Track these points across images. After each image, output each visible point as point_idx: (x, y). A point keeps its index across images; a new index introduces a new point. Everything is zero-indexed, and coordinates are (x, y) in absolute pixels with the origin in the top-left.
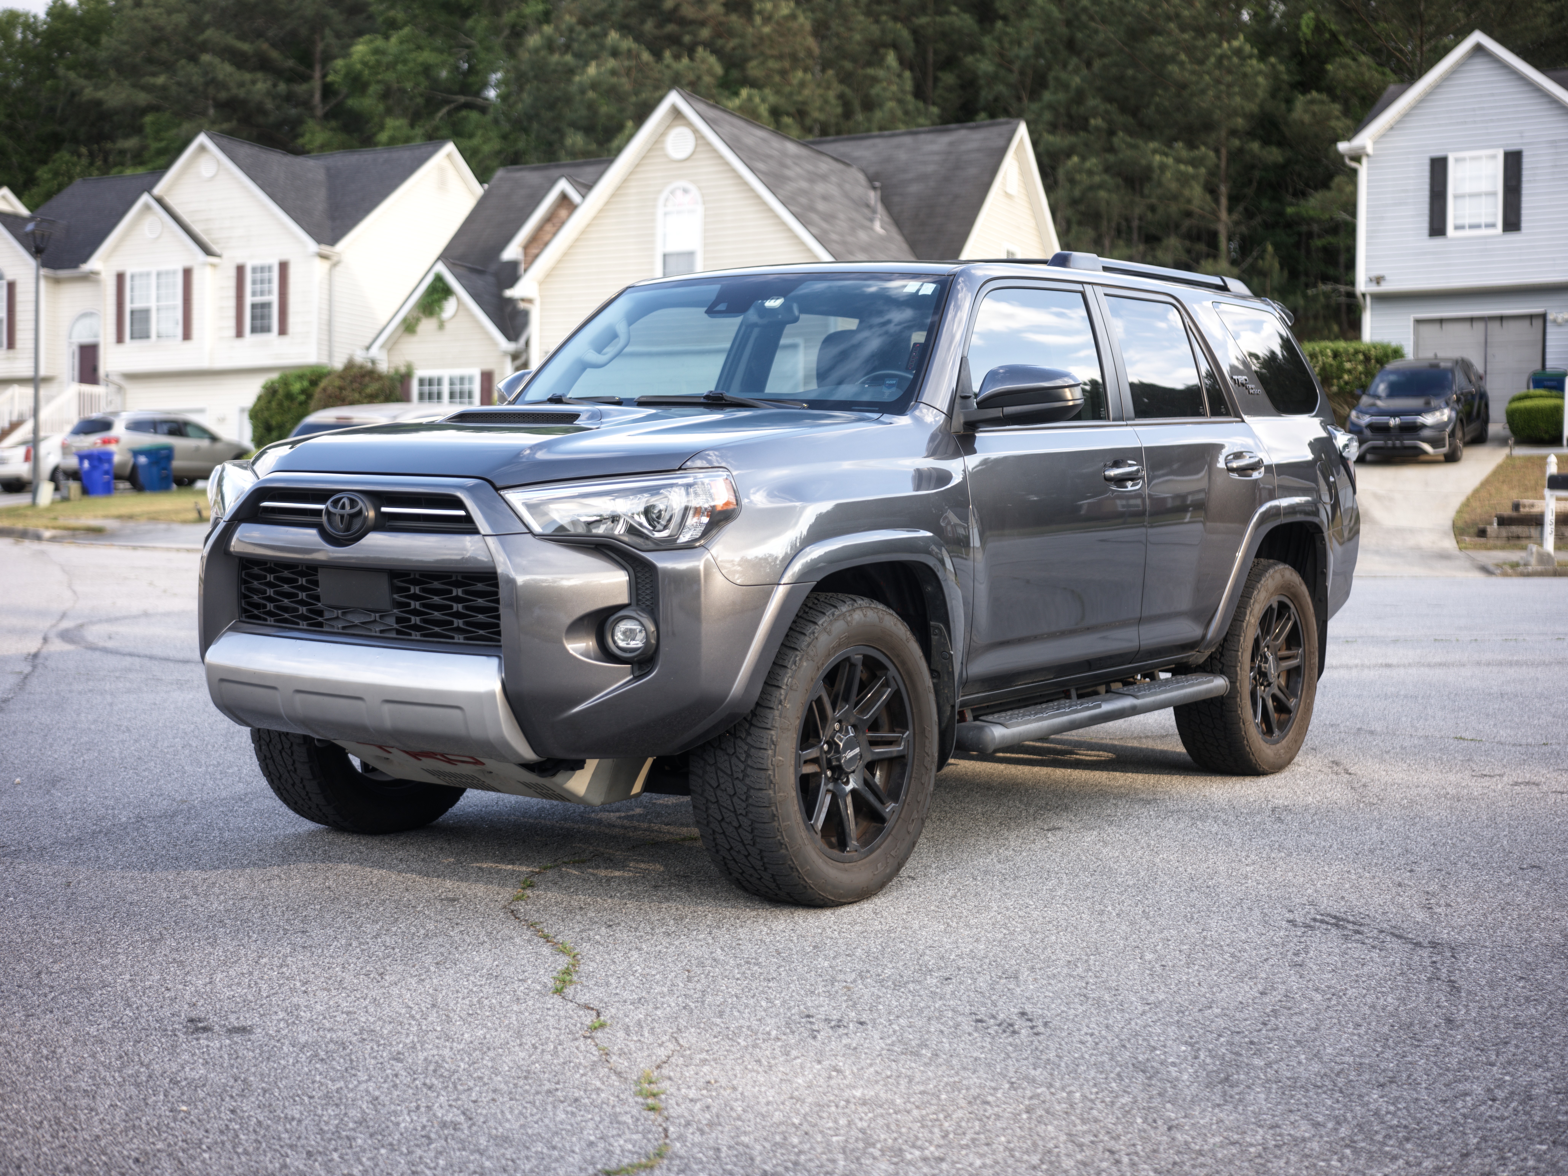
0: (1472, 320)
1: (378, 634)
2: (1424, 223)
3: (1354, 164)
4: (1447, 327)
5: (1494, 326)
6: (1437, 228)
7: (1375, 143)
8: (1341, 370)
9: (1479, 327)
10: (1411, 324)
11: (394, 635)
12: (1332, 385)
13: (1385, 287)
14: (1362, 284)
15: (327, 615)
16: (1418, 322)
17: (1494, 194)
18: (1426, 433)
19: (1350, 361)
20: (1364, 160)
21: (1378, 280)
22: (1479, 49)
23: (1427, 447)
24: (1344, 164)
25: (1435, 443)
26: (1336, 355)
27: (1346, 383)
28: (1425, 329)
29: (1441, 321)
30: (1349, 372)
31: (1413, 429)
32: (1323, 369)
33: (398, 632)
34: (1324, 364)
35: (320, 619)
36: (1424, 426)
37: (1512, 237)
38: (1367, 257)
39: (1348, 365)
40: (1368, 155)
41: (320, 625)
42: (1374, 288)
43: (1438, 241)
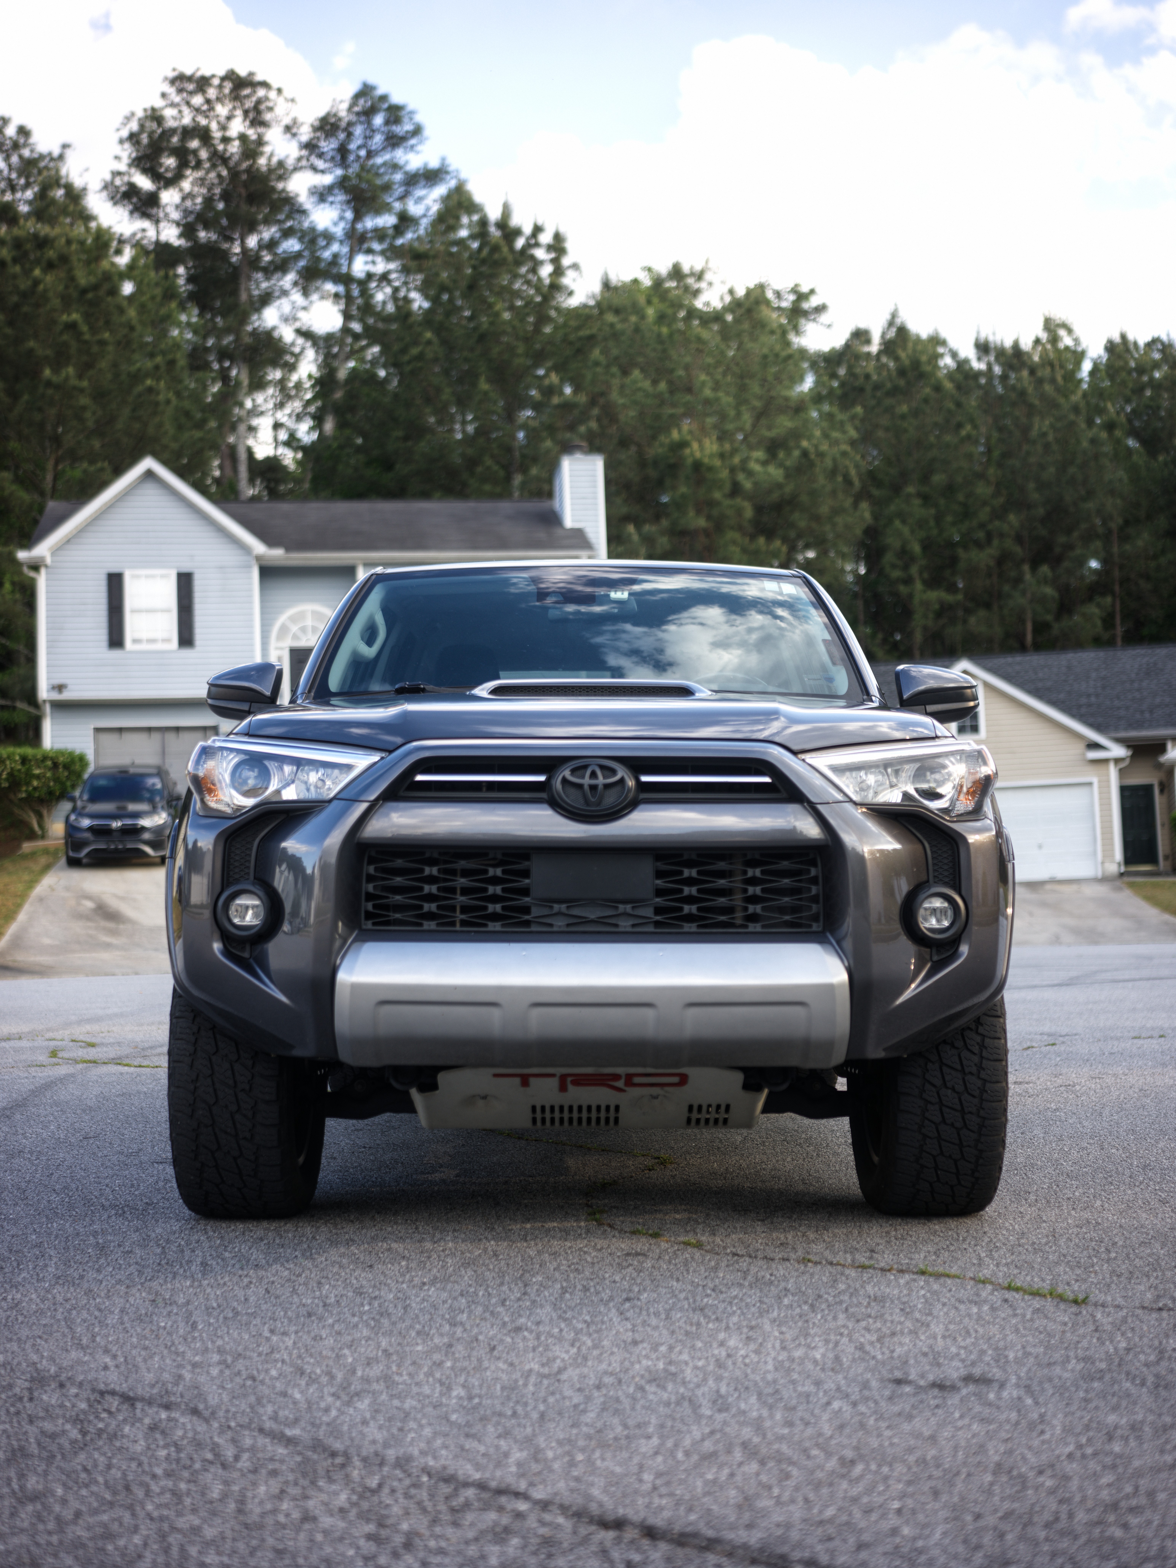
0: (149, 730)
1: (630, 929)
2: (102, 634)
3: (32, 574)
4: (127, 736)
5: (170, 737)
6: (116, 639)
7: (53, 554)
8: (30, 776)
9: (156, 737)
10: (91, 732)
11: (651, 929)
12: (20, 791)
13: (66, 696)
14: (44, 692)
15: (535, 912)
16: (98, 730)
17: (168, 611)
18: (146, 836)
19: (39, 767)
20: (43, 571)
21: (60, 688)
22: (149, 474)
23: (148, 850)
24: (21, 573)
25: (156, 845)
26: (24, 760)
27: (35, 789)
28: (105, 738)
29: (120, 730)
30: (38, 777)
31: (135, 831)
32: (11, 774)
33: (657, 924)
34: (12, 769)
35: (527, 917)
36: (143, 829)
37: (187, 653)
38: (48, 666)
39: (37, 772)
40: (46, 566)
41: (527, 923)
42: (56, 696)
43: (116, 653)
